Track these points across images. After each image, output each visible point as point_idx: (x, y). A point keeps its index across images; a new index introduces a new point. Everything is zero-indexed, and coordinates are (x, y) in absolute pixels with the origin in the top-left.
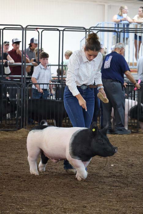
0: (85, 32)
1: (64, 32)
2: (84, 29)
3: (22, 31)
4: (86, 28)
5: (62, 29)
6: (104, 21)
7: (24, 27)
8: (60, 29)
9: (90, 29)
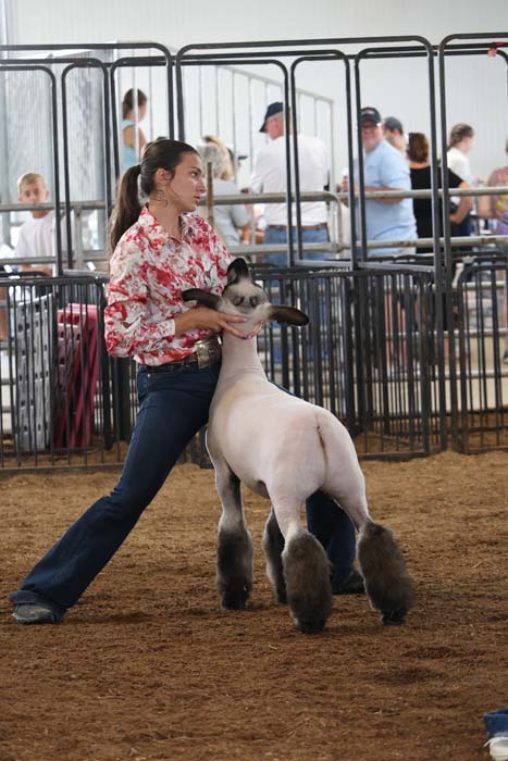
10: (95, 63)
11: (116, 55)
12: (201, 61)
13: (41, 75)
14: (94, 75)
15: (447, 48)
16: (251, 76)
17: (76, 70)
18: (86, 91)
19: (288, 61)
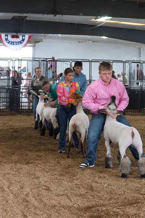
0: (123, 63)
1: (113, 63)
2: (122, 61)
3: (89, 63)
4: (123, 61)
5: (112, 61)
6: (140, 57)
7: (90, 60)
8: (110, 61)
9: (126, 61)
10: (45, 61)
11: (48, 60)
12: (59, 61)
13: (38, 62)
14: (45, 62)
15: (92, 61)
16: (66, 64)
17: (43, 62)
18: (44, 64)
19: (71, 62)
